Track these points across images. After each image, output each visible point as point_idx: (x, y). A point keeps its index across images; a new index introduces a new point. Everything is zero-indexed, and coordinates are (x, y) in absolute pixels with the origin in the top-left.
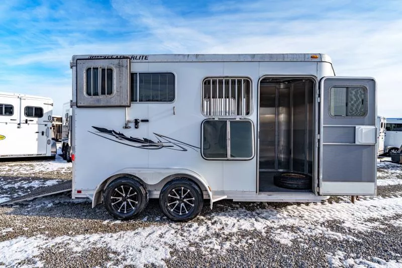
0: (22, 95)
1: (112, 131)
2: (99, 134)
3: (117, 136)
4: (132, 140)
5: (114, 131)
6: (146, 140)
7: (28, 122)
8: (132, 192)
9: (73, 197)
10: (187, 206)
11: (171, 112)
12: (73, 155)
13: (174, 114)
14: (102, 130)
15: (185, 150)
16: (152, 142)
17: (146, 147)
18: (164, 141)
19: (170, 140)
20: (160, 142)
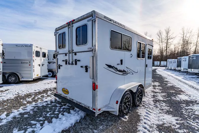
1: (113, 67)
2: (108, 69)
3: (115, 69)
4: (120, 71)
5: (114, 67)
6: (124, 71)
8: (129, 99)
9: (96, 115)
10: (140, 98)
11: (130, 56)
12: (97, 85)
13: (131, 57)
14: (110, 66)
15: (133, 74)
16: (125, 71)
17: (124, 74)
18: (128, 70)
19: (129, 69)
20: (127, 71)
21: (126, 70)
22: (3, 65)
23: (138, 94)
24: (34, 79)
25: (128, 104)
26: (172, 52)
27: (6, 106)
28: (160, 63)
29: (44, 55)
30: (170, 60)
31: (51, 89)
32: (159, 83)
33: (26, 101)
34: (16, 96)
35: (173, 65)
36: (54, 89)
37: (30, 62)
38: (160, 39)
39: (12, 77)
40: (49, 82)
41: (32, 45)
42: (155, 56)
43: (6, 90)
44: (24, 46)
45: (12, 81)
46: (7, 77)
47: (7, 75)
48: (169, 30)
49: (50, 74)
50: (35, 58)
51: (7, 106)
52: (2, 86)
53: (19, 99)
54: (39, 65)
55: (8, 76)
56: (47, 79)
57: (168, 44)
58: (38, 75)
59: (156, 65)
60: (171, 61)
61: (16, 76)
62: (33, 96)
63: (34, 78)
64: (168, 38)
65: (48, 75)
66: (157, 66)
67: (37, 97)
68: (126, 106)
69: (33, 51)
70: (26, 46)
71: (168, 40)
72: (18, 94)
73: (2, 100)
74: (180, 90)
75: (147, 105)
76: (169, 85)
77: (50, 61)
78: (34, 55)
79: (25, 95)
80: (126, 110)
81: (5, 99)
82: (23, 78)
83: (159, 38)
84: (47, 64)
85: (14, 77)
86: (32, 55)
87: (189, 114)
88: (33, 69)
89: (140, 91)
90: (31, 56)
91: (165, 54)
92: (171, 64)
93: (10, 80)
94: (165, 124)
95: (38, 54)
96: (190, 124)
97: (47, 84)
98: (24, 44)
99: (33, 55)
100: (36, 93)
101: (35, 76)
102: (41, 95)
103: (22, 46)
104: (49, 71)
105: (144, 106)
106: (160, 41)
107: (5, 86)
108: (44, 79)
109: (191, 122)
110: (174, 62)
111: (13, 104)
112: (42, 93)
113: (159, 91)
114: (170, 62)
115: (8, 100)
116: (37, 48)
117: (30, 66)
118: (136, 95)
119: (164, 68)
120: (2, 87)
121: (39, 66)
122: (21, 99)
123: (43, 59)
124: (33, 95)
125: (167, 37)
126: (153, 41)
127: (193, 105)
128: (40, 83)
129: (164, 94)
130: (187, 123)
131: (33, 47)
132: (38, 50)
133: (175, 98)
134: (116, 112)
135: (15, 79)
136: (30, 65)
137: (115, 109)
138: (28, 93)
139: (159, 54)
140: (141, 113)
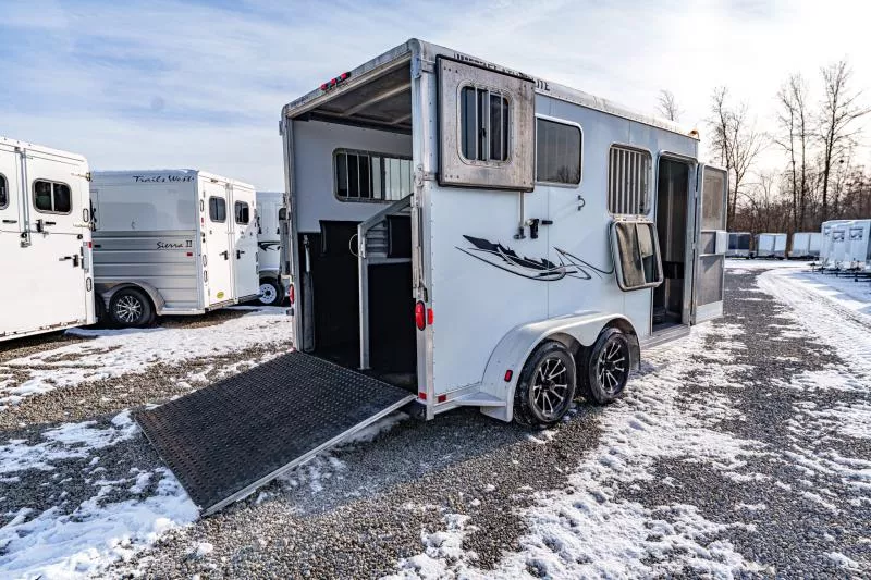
0: (22, 145)
1: (496, 246)
2: (473, 252)
3: (505, 256)
4: (527, 263)
5: (500, 246)
6: (546, 264)
7: (45, 228)
8: (560, 368)
9: (429, 417)
10: (616, 373)
11: (576, 206)
12: (430, 311)
13: (579, 208)
14: (482, 244)
15: (589, 278)
16: (552, 265)
17: (545, 277)
18: (566, 262)
19: (574, 260)
20: (562, 265)
21: (555, 259)
22: (93, 255)
23: (609, 357)
24: (206, 309)
25: (560, 391)
26: (862, 184)
27: (123, 392)
28: (789, 242)
29: (243, 215)
30: (836, 226)
31: (273, 347)
32: (747, 327)
33: (188, 382)
34: (151, 365)
35: (848, 251)
36: (287, 346)
37: (189, 243)
38: (795, 122)
39: (126, 302)
40: (263, 323)
41: (197, 173)
42: (767, 204)
43: (111, 349)
44: (167, 179)
45: (127, 315)
46: (107, 303)
47: (108, 296)
48: (845, 72)
49: (268, 293)
50: (208, 225)
51: (126, 395)
52: (94, 334)
53: (161, 374)
54: (225, 254)
55: (114, 300)
56: (256, 310)
57: (835, 144)
58: (220, 295)
59: (766, 255)
60: (840, 229)
61: (141, 296)
62: (211, 367)
63: (207, 306)
64: (838, 114)
65: (261, 296)
66: (771, 257)
67: (224, 370)
68: (550, 394)
69: (201, 197)
70: (173, 177)
71: (835, 121)
72: (154, 359)
73: (107, 375)
74: (827, 352)
75: (645, 402)
76: (787, 334)
77: (264, 238)
78: (205, 214)
79: (181, 363)
80: (548, 408)
81: (118, 373)
82: (165, 304)
83: (787, 116)
84: (256, 249)
85: (134, 302)
86: (196, 215)
87: (810, 433)
88: (204, 269)
89: (616, 347)
90: (195, 220)
91: (817, 195)
92: (838, 244)
93: (120, 314)
94: (691, 457)
95: (217, 209)
96: (792, 461)
97: (259, 329)
98: (165, 172)
99: (202, 215)
100: (221, 357)
101: (210, 301)
102: (238, 364)
103: (158, 177)
104: (262, 281)
105: (630, 404)
106: (795, 131)
107: (106, 335)
108: (246, 312)
109: (802, 457)
110: (854, 233)
111: (146, 388)
112: (240, 359)
113: (726, 357)
114: (837, 235)
115: (125, 377)
116: (213, 185)
117: (190, 259)
118: (595, 361)
119: (804, 265)
120: (96, 337)
121: (226, 258)
122: (168, 374)
123: (239, 228)
124: (208, 364)
125: (833, 106)
126: (695, 136)
127: (849, 407)
128: (230, 325)
129: (741, 368)
130: (785, 457)
131: (200, 179)
132: (220, 192)
133: (789, 381)
134: (502, 409)
135: (138, 309)
136: (190, 254)
137: (501, 399)
138: (189, 356)
139: (789, 198)
140: (611, 423)
